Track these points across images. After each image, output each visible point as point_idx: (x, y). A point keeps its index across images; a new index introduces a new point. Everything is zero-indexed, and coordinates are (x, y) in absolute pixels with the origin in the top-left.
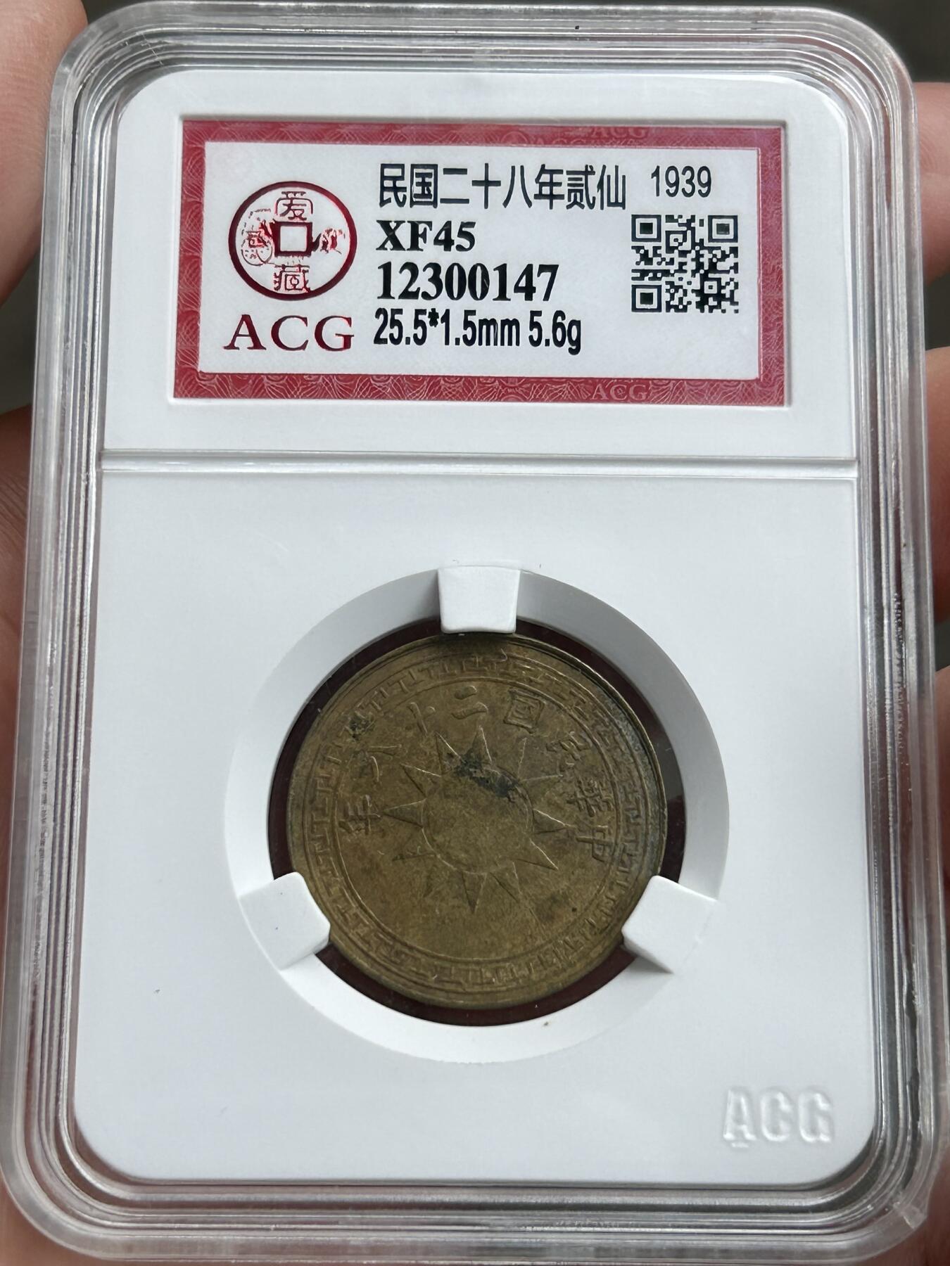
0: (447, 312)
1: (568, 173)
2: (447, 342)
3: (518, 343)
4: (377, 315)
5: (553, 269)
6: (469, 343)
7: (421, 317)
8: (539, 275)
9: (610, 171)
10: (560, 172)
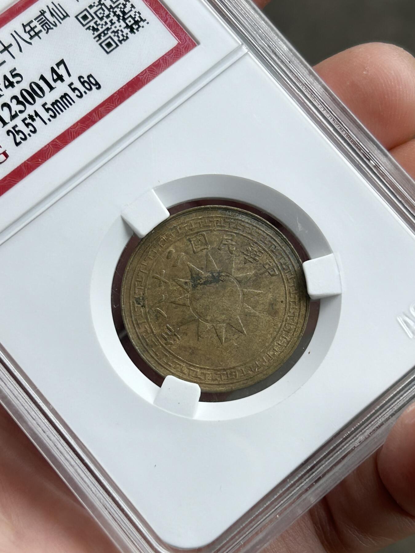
0: (35, 111)
1: (35, 19)
2: (46, 123)
3: (74, 102)
4: (8, 134)
5: (62, 62)
6: (55, 117)
7: (26, 122)
8: (59, 69)
9: (51, 6)
10: (32, 21)
